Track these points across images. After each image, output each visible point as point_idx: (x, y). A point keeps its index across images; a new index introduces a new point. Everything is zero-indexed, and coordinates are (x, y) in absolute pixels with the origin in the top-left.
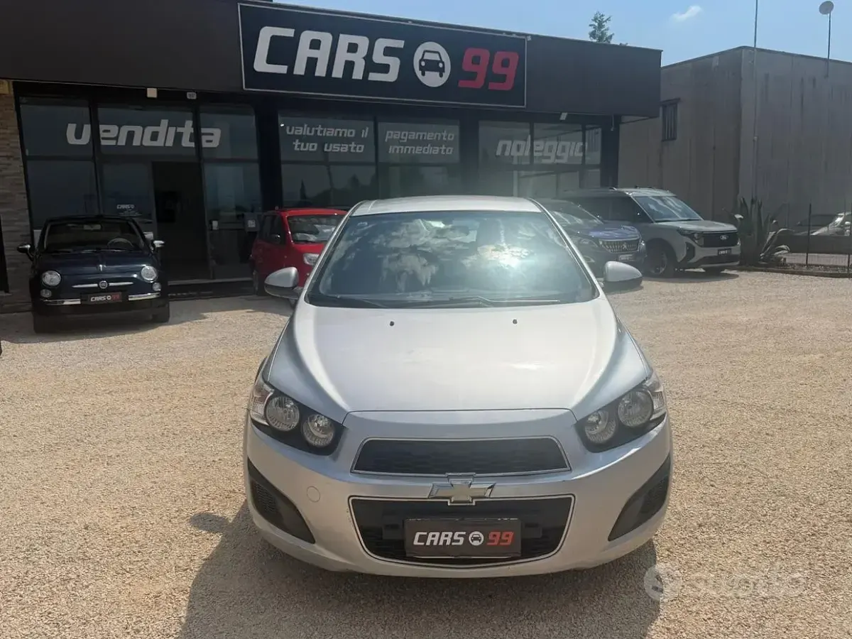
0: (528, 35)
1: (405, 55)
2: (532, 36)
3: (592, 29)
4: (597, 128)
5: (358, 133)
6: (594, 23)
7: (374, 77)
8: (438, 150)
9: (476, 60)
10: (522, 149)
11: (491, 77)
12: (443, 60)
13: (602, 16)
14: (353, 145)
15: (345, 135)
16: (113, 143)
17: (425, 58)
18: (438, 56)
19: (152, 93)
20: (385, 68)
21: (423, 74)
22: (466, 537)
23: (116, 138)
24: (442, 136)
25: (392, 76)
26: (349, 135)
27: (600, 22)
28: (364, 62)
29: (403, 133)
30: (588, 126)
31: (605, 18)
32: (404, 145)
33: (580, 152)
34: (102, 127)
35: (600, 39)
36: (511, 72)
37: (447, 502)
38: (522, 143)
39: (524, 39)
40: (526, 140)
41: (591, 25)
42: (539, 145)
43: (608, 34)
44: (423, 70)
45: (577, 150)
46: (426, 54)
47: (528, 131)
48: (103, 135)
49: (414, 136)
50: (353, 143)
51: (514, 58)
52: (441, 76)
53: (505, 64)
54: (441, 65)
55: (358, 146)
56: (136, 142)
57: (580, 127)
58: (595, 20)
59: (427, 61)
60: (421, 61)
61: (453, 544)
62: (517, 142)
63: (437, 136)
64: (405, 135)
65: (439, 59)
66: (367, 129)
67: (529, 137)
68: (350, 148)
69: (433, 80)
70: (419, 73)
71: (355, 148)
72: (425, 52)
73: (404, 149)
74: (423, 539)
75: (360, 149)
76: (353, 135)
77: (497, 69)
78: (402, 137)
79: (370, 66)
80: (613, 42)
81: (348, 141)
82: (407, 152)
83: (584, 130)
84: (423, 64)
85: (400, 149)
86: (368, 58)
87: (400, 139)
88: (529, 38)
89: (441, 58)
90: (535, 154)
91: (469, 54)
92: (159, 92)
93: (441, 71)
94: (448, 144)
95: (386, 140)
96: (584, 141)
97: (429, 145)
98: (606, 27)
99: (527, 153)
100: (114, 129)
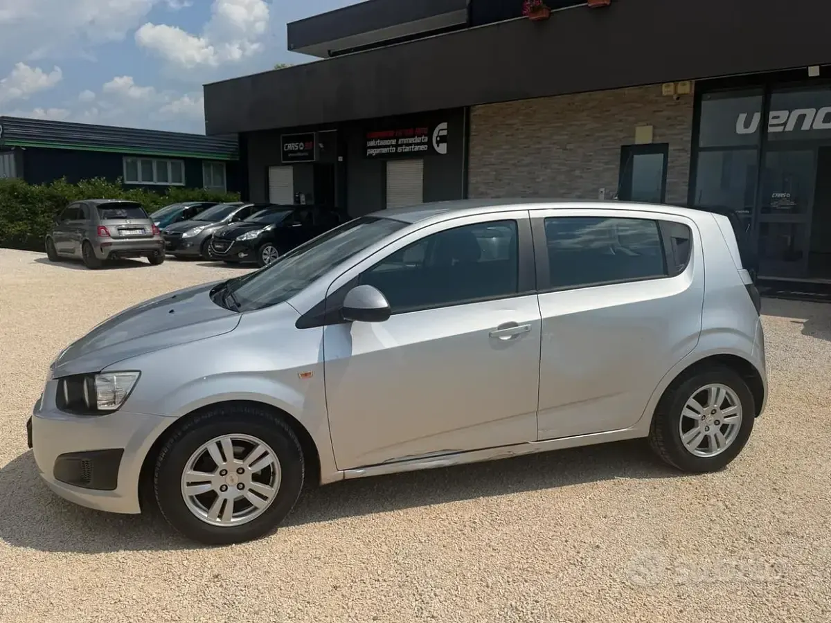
16: (780, 129)
19: (814, 71)
23: (785, 124)
34: (772, 114)
48: (771, 121)
56: (806, 126)
92: (821, 69)
100: (784, 114)
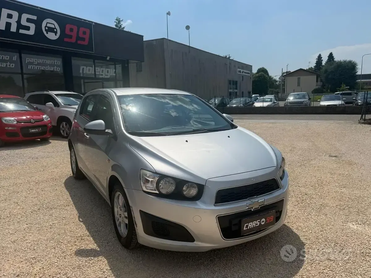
0: (93, 22)
1: (38, 24)
2: (95, 23)
3: (115, 24)
4: (120, 64)
5: (11, 58)
6: (116, 21)
7: (21, 31)
8: (53, 69)
9: (71, 30)
10: (91, 71)
11: (78, 38)
12: (56, 28)
13: (120, 19)
14: (8, 64)
15: (4, 59)
17: (47, 26)
18: (54, 26)
20: (28, 28)
21: (47, 33)
22: (260, 222)
24: (54, 63)
25: (32, 32)
26: (6, 59)
27: (119, 21)
28: (16, 23)
29: (35, 59)
30: (116, 63)
31: (121, 20)
32: (36, 65)
33: (114, 73)
35: (120, 28)
36: (87, 37)
37: (251, 210)
38: (91, 68)
39: (91, 24)
40: (92, 67)
41: (115, 22)
42: (98, 69)
43: (122, 26)
44: (47, 31)
45: (113, 73)
46: (48, 24)
47: (92, 63)
49: (40, 61)
50: (8, 62)
51: (88, 31)
52: (56, 35)
53: (84, 33)
54: (55, 30)
55: (11, 64)
57: (113, 63)
58: (117, 20)
59: (48, 27)
60: (45, 27)
61: (256, 226)
62: (88, 68)
63: (52, 62)
64: (36, 60)
65: (54, 27)
66: (16, 56)
67: (93, 66)
68: (7, 65)
69: (51, 36)
70: (45, 32)
71: (10, 65)
72: (47, 23)
73: (36, 67)
74: (247, 226)
75: (13, 66)
76: (8, 59)
77: (81, 35)
78: (35, 61)
79: (20, 26)
80: (124, 30)
81: (5, 61)
82: (38, 68)
83: (115, 65)
84: (47, 28)
85: (34, 67)
86: (19, 22)
87: (34, 62)
88: (94, 24)
89: (55, 27)
90: (97, 73)
91: (68, 27)
93: (56, 33)
94: (57, 66)
95: (26, 62)
96: (115, 69)
97: (48, 66)
98: (122, 23)
99: (93, 72)
